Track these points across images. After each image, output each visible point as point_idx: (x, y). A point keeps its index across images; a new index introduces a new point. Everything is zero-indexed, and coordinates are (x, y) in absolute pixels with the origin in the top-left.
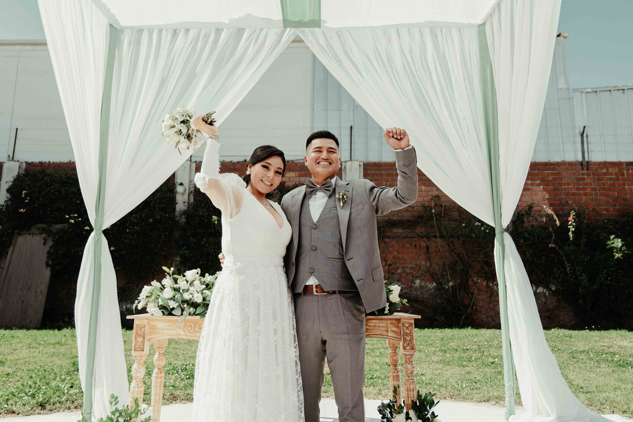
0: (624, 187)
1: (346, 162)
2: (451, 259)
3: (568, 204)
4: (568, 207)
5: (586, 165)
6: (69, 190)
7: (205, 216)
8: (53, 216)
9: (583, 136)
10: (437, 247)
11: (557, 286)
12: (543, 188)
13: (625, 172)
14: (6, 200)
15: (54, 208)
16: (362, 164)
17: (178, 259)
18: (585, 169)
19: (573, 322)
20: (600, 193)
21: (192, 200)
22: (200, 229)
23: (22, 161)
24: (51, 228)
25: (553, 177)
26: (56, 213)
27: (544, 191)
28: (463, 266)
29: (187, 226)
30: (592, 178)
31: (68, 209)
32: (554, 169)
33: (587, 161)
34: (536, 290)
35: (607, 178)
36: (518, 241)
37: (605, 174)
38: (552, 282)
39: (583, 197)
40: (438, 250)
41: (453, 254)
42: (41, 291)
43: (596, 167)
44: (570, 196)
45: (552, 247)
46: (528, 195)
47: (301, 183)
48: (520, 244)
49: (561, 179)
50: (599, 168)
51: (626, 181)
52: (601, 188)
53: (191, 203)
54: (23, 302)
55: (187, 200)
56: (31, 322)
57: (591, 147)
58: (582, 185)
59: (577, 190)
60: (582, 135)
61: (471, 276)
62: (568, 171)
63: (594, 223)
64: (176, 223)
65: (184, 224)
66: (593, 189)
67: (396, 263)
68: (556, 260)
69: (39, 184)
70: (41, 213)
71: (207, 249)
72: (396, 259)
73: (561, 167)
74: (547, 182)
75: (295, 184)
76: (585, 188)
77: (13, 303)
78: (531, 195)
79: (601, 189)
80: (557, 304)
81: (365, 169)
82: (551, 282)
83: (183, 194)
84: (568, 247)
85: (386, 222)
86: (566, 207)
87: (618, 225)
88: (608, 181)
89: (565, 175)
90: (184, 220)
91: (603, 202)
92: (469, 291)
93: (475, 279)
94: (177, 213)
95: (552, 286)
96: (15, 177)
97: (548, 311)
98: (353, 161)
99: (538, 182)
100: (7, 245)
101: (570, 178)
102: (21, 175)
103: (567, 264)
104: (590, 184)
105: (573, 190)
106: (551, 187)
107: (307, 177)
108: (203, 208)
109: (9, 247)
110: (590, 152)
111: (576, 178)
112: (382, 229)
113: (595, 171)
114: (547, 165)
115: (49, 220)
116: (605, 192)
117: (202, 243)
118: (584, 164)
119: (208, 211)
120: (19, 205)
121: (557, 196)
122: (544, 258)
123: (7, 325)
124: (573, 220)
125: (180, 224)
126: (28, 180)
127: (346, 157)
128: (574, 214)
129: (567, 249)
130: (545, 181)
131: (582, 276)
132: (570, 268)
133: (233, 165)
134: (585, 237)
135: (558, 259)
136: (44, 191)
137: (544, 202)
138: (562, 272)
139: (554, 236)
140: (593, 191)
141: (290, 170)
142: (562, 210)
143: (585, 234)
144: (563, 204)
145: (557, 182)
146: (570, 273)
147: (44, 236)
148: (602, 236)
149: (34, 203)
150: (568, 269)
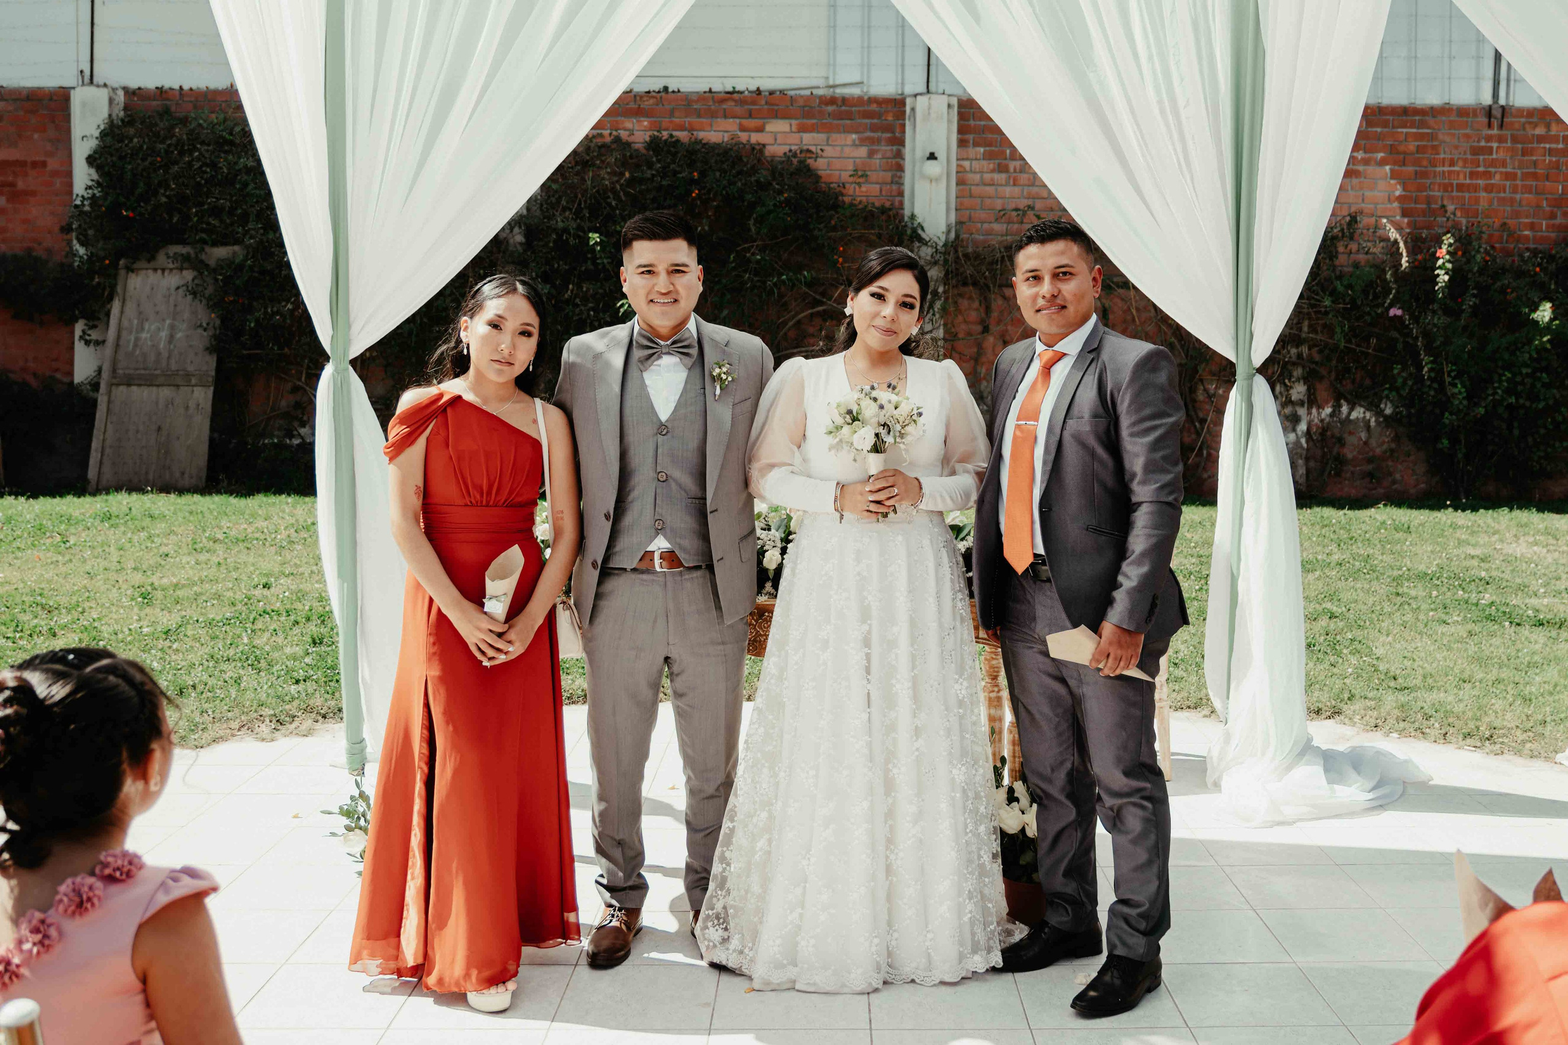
1: (915, 96)
3: (1446, 211)
4: (1445, 219)
5: (1499, 115)
6: (236, 163)
7: (572, 231)
8: (204, 226)
10: (1129, 309)
11: (1397, 407)
12: (1392, 171)
14: (90, 183)
15: (206, 207)
16: (954, 101)
18: (1495, 123)
19: (1423, 486)
20: (1523, 186)
22: (561, 263)
23: (116, 85)
24: (203, 257)
25: (1417, 143)
26: (210, 219)
27: (1392, 178)
28: (1187, 356)
29: (529, 253)
30: (1508, 148)
31: (239, 211)
32: (1422, 124)
33: (1503, 107)
34: (1349, 414)
35: (1545, 148)
36: (1319, 301)
37: (1541, 139)
38: (1387, 397)
39: (1483, 194)
40: (1129, 318)
41: (1163, 327)
42: (198, 405)
43: (1523, 120)
44: (1452, 191)
45: (1395, 315)
46: (1352, 188)
47: (805, 148)
48: (1323, 310)
49: (1436, 149)
50: (1530, 123)
52: (1527, 174)
53: (536, 201)
54: (159, 429)
56: (183, 474)
58: (1485, 166)
59: (1471, 178)
61: (1201, 381)
62: (1455, 129)
63: (1498, 260)
65: (520, 249)
66: (1508, 176)
68: (1400, 346)
69: (161, 146)
70: (175, 220)
71: (577, 311)
73: (1439, 118)
74: (1402, 156)
75: (790, 151)
76: (1490, 172)
77: (138, 432)
78: (1361, 189)
79: (1525, 176)
80: (1393, 446)
81: (962, 116)
82: (1384, 395)
84: (1433, 318)
86: (1441, 220)
87: (1553, 266)
89: (1448, 139)
90: (519, 238)
91: (1527, 208)
92: (1197, 414)
93: (1212, 387)
95: (1386, 405)
96: (102, 127)
97: (1370, 461)
98: (933, 96)
99: (1380, 155)
100: (106, 294)
101: (1456, 147)
102: (115, 122)
103: (1425, 356)
104: (1504, 164)
105: (1461, 176)
106: (1410, 169)
107: (818, 132)
108: (564, 209)
109: (110, 299)
110: (1512, 83)
111: (1471, 147)
112: (999, 266)
113: (1519, 130)
114: (1406, 114)
115: (197, 238)
116: (1534, 183)
117: (566, 296)
118: (1494, 112)
119: (577, 217)
120: (122, 199)
121: (1422, 191)
122: (1374, 341)
123: (130, 481)
124: (1448, 257)
125: (511, 249)
126: (135, 136)
127: (914, 82)
128: (1452, 241)
129: (1429, 324)
130: (1398, 153)
131: (1455, 386)
132: (1429, 366)
133: (635, 101)
134: (1474, 296)
135: (1406, 343)
136: (177, 164)
137: (1389, 206)
138: (1411, 374)
139: (1394, 291)
140: (1507, 179)
141: (776, 115)
142: (1429, 227)
143: (1473, 289)
144: (1433, 213)
145: (1426, 156)
146: (1429, 377)
147: (189, 275)
148: (1512, 292)
149: (156, 193)
150: (1426, 369)
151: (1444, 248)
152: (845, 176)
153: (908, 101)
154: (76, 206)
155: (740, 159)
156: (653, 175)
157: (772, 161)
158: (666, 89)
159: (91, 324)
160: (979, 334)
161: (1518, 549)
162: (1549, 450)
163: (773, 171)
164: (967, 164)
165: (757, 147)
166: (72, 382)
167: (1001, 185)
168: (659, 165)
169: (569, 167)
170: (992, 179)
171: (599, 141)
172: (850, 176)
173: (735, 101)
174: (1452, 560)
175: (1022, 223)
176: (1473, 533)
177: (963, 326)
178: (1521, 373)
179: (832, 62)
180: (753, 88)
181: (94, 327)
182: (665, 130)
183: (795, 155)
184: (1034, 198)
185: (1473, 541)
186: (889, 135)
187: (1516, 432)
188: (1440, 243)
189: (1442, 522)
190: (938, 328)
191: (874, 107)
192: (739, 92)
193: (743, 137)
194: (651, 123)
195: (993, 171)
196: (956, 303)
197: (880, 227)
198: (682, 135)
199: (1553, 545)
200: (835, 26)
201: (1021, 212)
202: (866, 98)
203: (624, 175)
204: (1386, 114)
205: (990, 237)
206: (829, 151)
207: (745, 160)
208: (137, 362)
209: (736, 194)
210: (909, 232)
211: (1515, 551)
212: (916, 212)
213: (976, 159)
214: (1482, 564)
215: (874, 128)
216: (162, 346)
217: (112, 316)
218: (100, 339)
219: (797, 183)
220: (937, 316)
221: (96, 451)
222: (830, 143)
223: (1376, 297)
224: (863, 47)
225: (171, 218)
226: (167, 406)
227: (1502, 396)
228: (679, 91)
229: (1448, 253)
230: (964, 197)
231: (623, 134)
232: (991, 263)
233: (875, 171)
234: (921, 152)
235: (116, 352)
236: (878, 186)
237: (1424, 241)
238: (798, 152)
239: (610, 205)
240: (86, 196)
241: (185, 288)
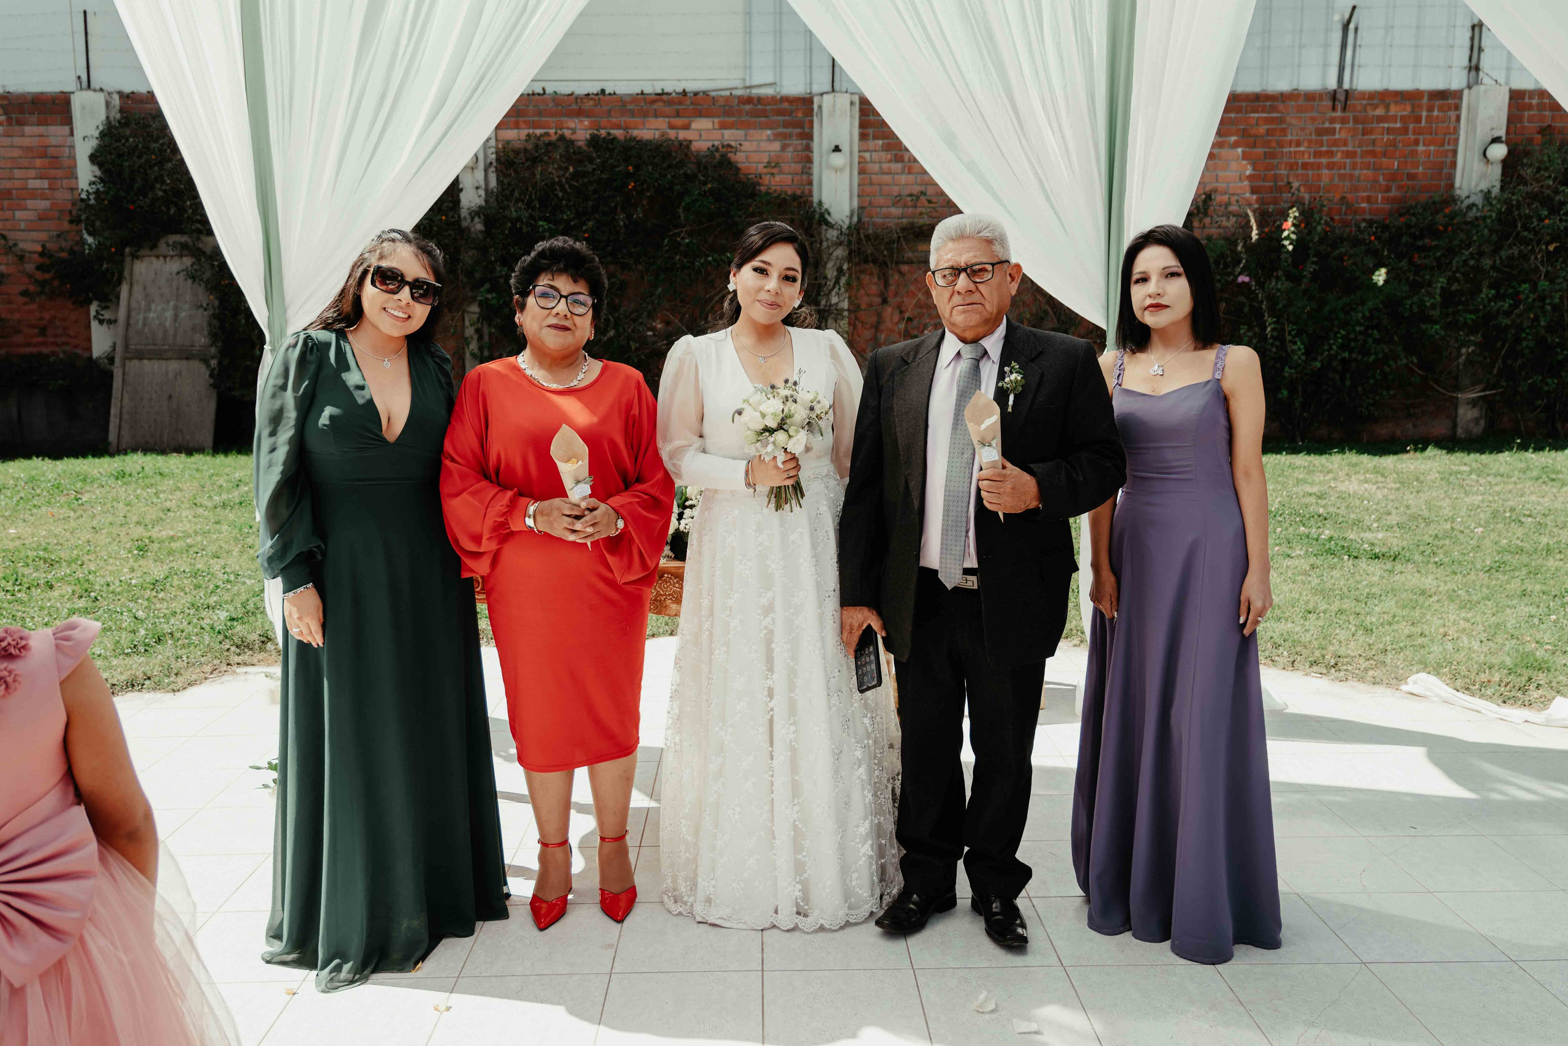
0: (1415, 148)
1: (822, 94)
2: (1034, 309)
3: (1291, 188)
4: (1290, 195)
5: (1343, 98)
7: (524, 220)
8: (199, 217)
9: (1348, 30)
12: (1243, 152)
13: (1424, 114)
14: (94, 179)
16: (856, 99)
17: (475, 308)
18: (1339, 106)
20: (1362, 163)
21: (493, 183)
23: (111, 90)
24: (200, 245)
25: (1266, 127)
27: (1244, 158)
28: (1059, 321)
29: (488, 240)
30: (1349, 129)
32: (1273, 109)
33: (1347, 91)
35: (1384, 128)
37: (1380, 119)
39: (1325, 172)
41: (1039, 297)
43: (1364, 102)
44: (1297, 169)
45: (1243, 282)
47: (726, 143)
49: (1284, 131)
50: (1371, 105)
51: (1423, 134)
52: (1366, 151)
53: (492, 189)
54: (170, 397)
55: (482, 183)
56: (193, 435)
57: (1363, 56)
58: (1328, 146)
59: (1315, 157)
60: (1346, 27)
62: (1302, 112)
63: (1337, 231)
64: (462, 232)
65: (480, 235)
66: (1349, 154)
67: (921, 316)
68: (1246, 309)
69: (155, 145)
70: (172, 211)
72: (921, 307)
73: (1287, 103)
74: (1253, 139)
75: (713, 146)
76: (1332, 152)
77: (151, 400)
78: (1215, 170)
79: (1365, 154)
81: (862, 112)
83: (473, 169)
84: (1276, 283)
85: (903, 229)
86: (1285, 195)
87: (1387, 234)
88: (1383, 134)
89: (1294, 122)
90: (479, 227)
91: (1364, 183)
94: (464, 213)
96: (101, 128)
98: (837, 95)
99: (1233, 139)
100: (115, 278)
102: (113, 123)
103: (1269, 318)
105: (1306, 156)
106: (1260, 150)
107: (737, 129)
108: (518, 201)
109: (119, 283)
110: (1356, 68)
111: (1316, 129)
112: (895, 246)
113: (1360, 112)
114: (1258, 100)
115: (193, 227)
116: (1372, 160)
118: (1338, 95)
119: (528, 208)
120: (122, 193)
121: (1271, 170)
122: (1223, 305)
123: (147, 443)
124: (1293, 229)
125: (472, 236)
126: (130, 136)
127: (821, 83)
128: (1297, 214)
129: (1273, 289)
130: (1250, 136)
131: (1295, 343)
132: (1273, 326)
133: (576, 102)
134: (1314, 263)
135: (1252, 307)
136: (171, 161)
137: (1240, 184)
138: (1255, 334)
139: (1244, 261)
140: (1347, 157)
141: (700, 114)
142: (1275, 202)
143: (1314, 256)
144: (1279, 190)
145: (1276, 138)
146: (1272, 337)
147: (188, 261)
148: (1349, 259)
149: (152, 188)
150: (1269, 329)
151: (1290, 220)
152: (760, 168)
153: (816, 100)
154: (82, 200)
155: (669, 154)
156: (594, 170)
157: (698, 155)
158: (603, 91)
159: (103, 305)
160: (879, 305)
161: (1351, 487)
162: (1377, 398)
163: (699, 164)
164: (867, 155)
165: (685, 143)
166: (92, 357)
167: (898, 174)
168: (598, 160)
169: (519, 164)
170: (889, 169)
171: (546, 139)
172: (765, 167)
173: (664, 102)
174: (1292, 498)
175: (915, 207)
176: (1310, 472)
177: (865, 299)
178: (1354, 331)
179: (748, 65)
180: (679, 90)
181: (106, 308)
182: (604, 128)
183: (717, 150)
184: (926, 185)
185: (1310, 480)
186: (799, 130)
187: (1348, 383)
188: (1285, 217)
189: (1282, 463)
190: (844, 300)
191: (786, 105)
192: (668, 94)
193: (672, 134)
194: (591, 123)
195: (890, 161)
196: (858, 278)
197: (792, 213)
198: (618, 133)
199: (1382, 482)
200: (750, 32)
201: (916, 197)
202: (779, 97)
203: (568, 169)
204: (1240, 101)
205: (887, 220)
206: (747, 146)
207: (674, 154)
208: (147, 338)
209: (667, 186)
210: (817, 216)
211: (1348, 489)
212: (824, 199)
213: (875, 151)
214: (1319, 501)
215: (786, 125)
216: (168, 324)
217: (122, 298)
218: (113, 318)
219: (720, 175)
220: (843, 290)
221: (115, 416)
222: (748, 138)
223: (1226, 266)
224: (775, 51)
225: (169, 209)
226: (176, 377)
227: (1337, 352)
228: (615, 94)
229: (1294, 225)
230: (864, 185)
231: (567, 133)
232: (889, 243)
233: (788, 162)
234: (827, 145)
235: (127, 330)
236: (790, 177)
237: (1270, 215)
238: (720, 147)
239: (556, 196)
240: (91, 191)
241: (185, 273)
